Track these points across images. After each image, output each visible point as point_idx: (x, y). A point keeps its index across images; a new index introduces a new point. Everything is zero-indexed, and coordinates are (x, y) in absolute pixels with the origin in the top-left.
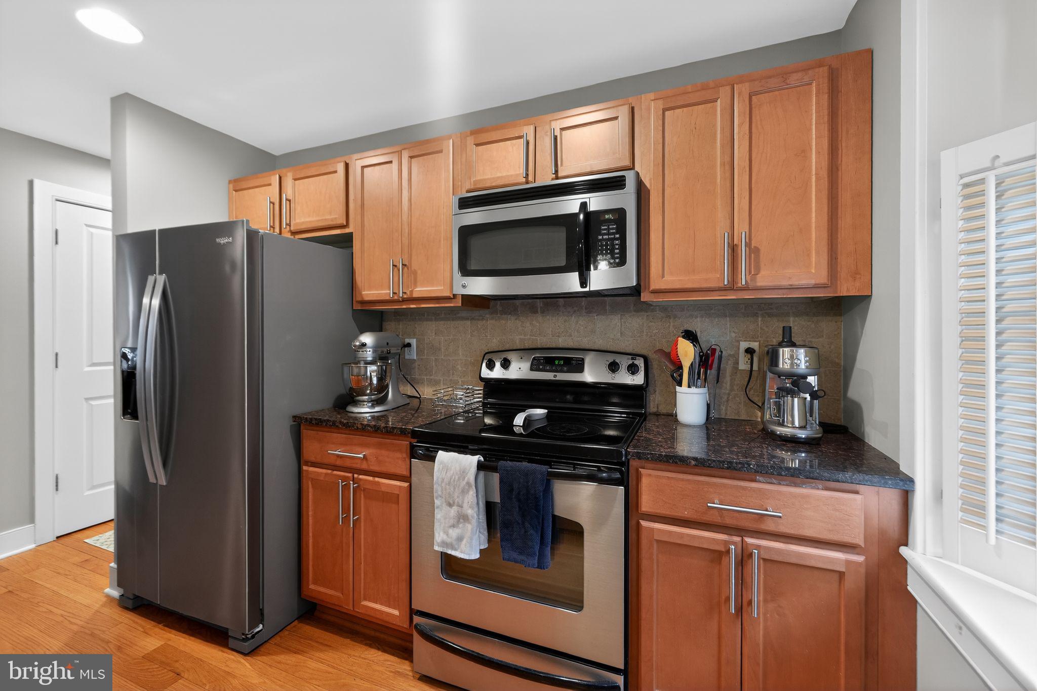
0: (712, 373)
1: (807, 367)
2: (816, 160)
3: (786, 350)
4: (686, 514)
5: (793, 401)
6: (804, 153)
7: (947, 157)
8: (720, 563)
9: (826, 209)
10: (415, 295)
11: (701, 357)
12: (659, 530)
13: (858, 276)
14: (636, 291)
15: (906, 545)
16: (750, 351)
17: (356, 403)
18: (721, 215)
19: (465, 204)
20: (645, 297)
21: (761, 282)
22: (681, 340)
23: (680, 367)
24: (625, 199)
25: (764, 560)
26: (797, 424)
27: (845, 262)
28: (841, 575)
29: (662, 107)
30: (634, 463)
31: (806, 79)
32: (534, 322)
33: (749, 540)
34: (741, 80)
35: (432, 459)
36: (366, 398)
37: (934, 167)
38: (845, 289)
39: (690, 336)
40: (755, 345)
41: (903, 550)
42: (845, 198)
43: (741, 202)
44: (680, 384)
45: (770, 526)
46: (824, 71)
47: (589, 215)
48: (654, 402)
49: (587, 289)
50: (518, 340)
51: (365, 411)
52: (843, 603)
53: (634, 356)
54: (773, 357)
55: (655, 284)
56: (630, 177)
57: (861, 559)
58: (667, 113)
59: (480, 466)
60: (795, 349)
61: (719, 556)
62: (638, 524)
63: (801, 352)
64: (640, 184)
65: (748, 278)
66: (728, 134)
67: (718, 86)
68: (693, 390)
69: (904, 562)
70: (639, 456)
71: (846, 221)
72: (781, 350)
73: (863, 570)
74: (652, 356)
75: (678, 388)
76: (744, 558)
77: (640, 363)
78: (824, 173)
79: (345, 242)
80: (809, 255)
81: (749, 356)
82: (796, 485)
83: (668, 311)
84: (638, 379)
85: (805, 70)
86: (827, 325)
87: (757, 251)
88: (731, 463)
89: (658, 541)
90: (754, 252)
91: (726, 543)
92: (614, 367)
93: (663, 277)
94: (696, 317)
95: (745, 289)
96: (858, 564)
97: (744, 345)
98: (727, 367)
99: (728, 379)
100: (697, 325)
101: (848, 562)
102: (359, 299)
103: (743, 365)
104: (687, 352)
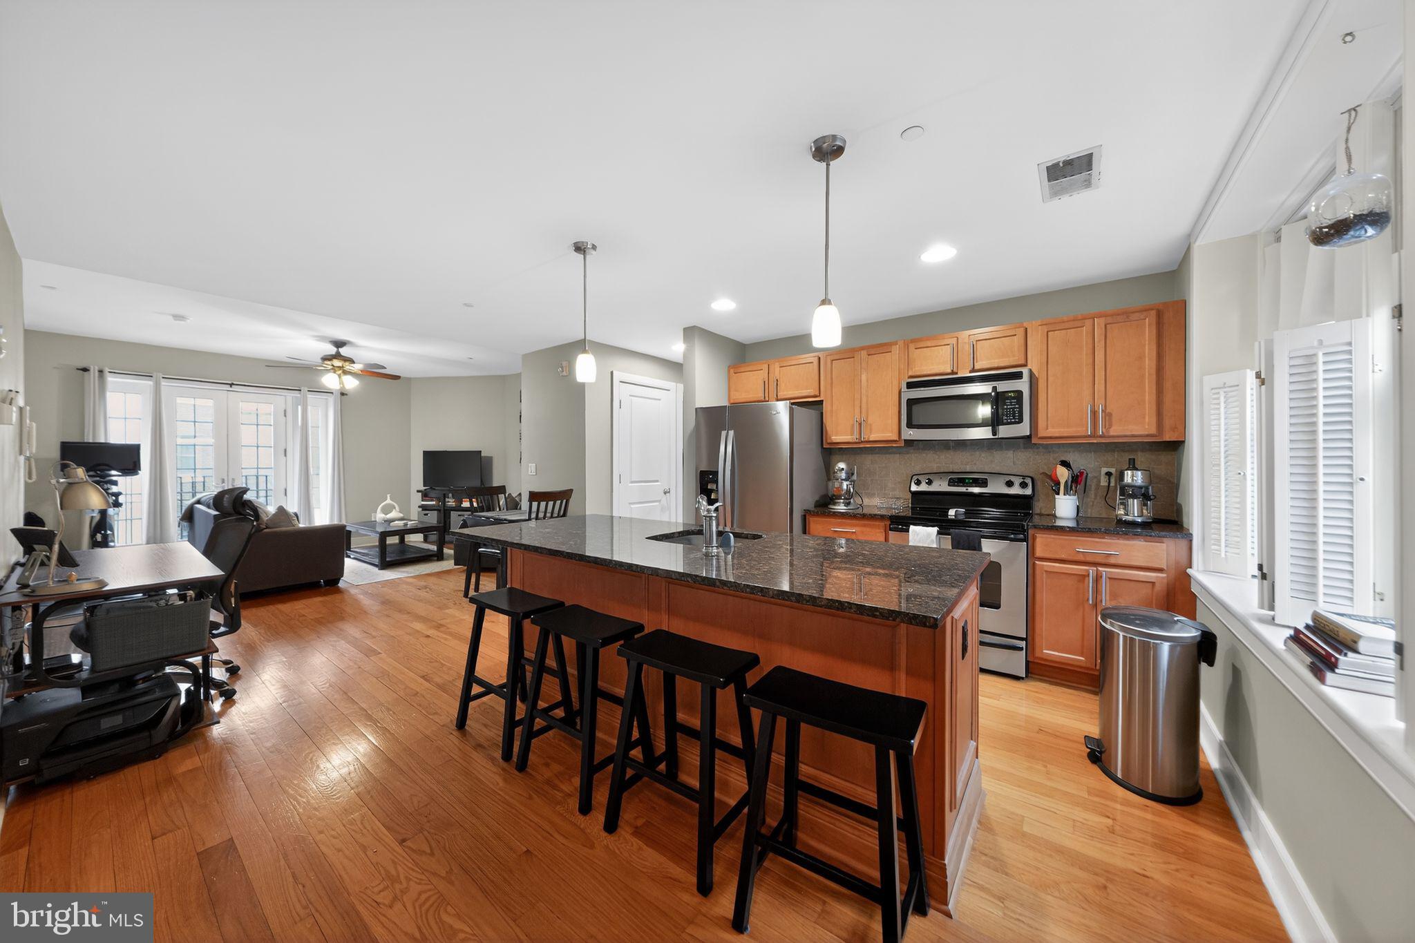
0: (1080, 487)
1: (1142, 482)
2: (1149, 363)
3: (1129, 472)
4: (1063, 556)
5: (1134, 501)
6: (1141, 358)
7: (1206, 378)
8: (1084, 582)
9: (1154, 392)
10: (871, 439)
11: (1072, 477)
12: (1046, 565)
13: (1176, 430)
14: (1029, 437)
15: (1191, 568)
16: (1109, 474)
17: (835, 504)
18: (1087, 393)
19: (910, 385)
20: (1034, 441)
21: (1112, 433)
22: (1058, 466)
23: (1058, 483)
24: (1023, 385)
25: (1109, 578)
26: (1136, 515)
27: (1168, 423)
28: (1153, 583)
29: (1046, 330)
30: (1031, 532)
31: (1142, 317)
32: (948, 456)
33: (1100, 569)
34: (1100, 316)
35: (907, 531)
36: (842, 501)
37: (1201, 382)
38: (1168, 437)
39: (1065, 464)
40: (1113, 470)
41: (1189, 571)
42: (1168, 385)
43: (1099, 386)
44: (1058, 494)
45: (1112, 561)
46: (1153, 313)
47: (997, 394)
48: (1038, 506)
49: (997, 437)
50: (934, 467)
51: (841, 507)
52: (1154, 598)
53: (1024, 477)
54: (1121, 476)
55: (1042, 433)
56: (1025, 371)
57: (1164, 575)
58: (1049, 333)
59: (939, 533)
60: (1135, 471)
61: (1084, 577)
62: (1034, 563)
63: (1139, 473)
64: (1031, 373)
65: (1104, 430)
66: (1091, 346)
67: (1084, 318)
68: (1067, 497)
69: (1189, 576)
70: (1035, 527)
71: (1168, 398)
72: (1126, 472)
73: (1165, 581)
74: (1036, 477)
75: (1057, 496)
76: (1098, 578)
77: (1029, 481)
78: (1154, 371)
79: (816, 405)
80: (1144, 418)
81: (1107, 477)
82: (1128, 539)
83: (1048, 448)
84: (1028, 491)
85: (1141, 311)
86: (1164, 457)
87: (1110, 415)
88: (1090, 529)
89: (1046, 571)
90: (1108, 416)
91: (1088, 571)
92: (1010, 484)
93: (1047, 429)
94: (1070, 452)
95: (1101, 437)
96: (1163, 578)
97: (1104, 470)
98: (1092, 484)
99: (1093, 492)
100: (1069, 457)
101: (1157, 577)
102: (829, 441)
103: (1104, 482)
104: (1063, 474)
